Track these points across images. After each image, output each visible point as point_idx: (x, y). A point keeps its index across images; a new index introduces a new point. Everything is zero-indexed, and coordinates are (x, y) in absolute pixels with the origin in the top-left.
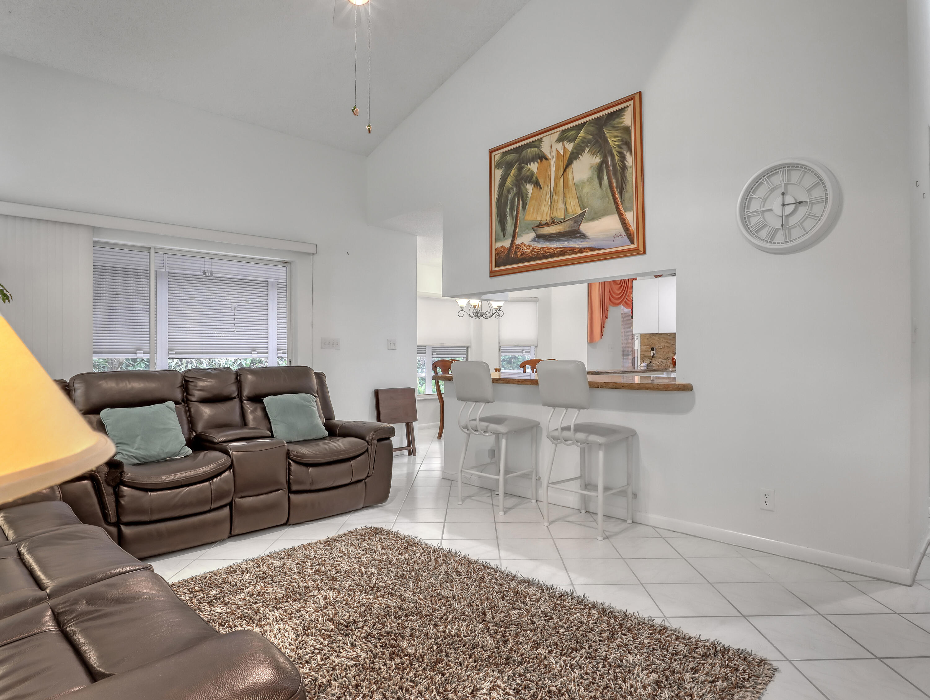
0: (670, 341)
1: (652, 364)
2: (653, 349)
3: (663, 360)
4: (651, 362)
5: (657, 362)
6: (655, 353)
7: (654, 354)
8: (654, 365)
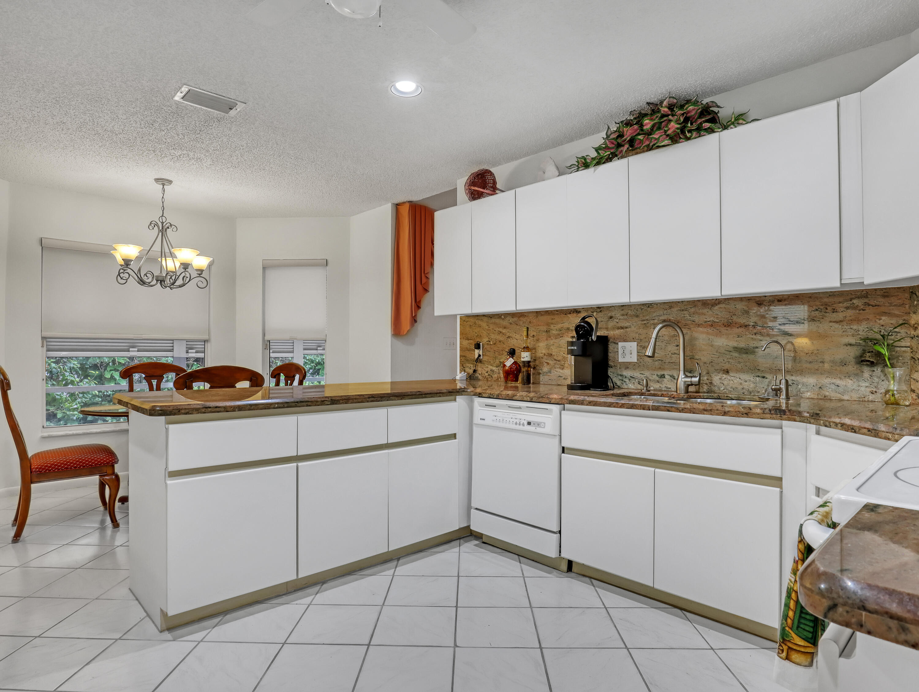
0: (504, 331)
1: (477, 375)
2: (478, 346)
3: (494, 368)
4: (475, 371)
5: (484, 372)
6: (481, 353)
7: (479, 356)
8: (480, 377)
